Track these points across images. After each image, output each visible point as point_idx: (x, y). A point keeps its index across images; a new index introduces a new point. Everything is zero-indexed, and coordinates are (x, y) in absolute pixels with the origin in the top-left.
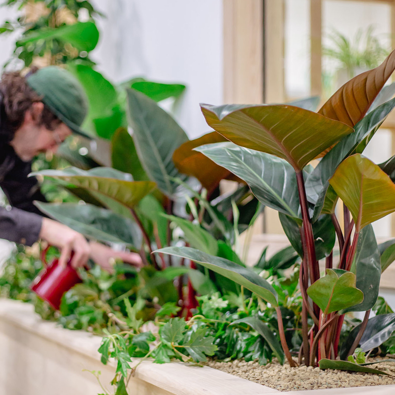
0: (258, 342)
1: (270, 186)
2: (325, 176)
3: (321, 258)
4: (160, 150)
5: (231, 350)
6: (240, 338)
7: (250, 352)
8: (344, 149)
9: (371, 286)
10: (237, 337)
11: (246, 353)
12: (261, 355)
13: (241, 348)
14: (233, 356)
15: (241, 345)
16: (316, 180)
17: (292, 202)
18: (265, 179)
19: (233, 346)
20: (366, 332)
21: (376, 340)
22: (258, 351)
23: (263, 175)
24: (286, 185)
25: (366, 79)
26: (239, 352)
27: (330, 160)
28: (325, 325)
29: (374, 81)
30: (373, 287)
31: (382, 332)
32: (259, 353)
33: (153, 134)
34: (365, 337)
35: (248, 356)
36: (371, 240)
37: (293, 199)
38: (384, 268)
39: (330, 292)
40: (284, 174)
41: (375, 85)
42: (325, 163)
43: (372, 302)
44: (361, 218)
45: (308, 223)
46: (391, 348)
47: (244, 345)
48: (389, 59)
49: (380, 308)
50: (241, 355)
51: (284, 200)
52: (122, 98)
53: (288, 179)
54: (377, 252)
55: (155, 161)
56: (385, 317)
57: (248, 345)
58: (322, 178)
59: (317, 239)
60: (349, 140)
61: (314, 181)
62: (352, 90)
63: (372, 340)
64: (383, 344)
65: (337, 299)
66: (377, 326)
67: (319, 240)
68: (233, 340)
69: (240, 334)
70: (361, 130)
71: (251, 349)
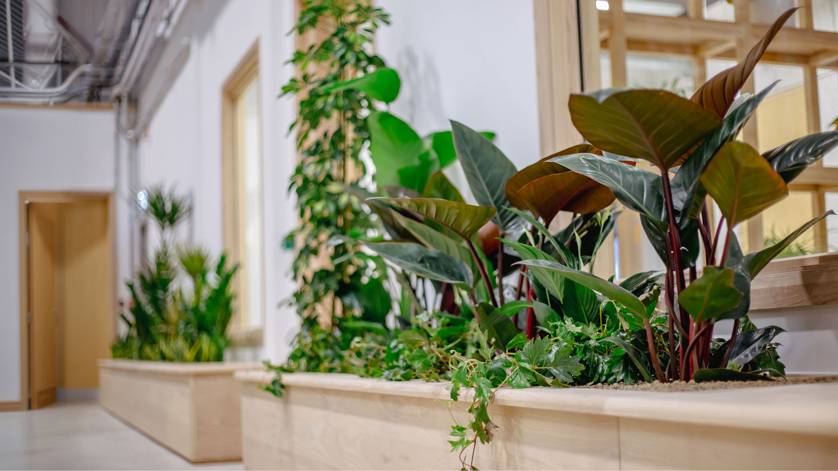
0: (622, 363)
1: (630, 193)
2: (687, 181)
3: (685, 268)
4: (488, 185)
5: (593, 373)
6: (601, 361)
7: (613, 374)
8: (707, 151)
9: (742, 293)
10: (598, 360)
11: (608, 376)
12: (626, 376)
13: (603, 370)
14: (596, 379)
15: (603, 368)
16: (677, 186)
17: (654, 210)
18: (624, 187)
19: (595, 369)
20: (735, 349)
21: (746, 356)
22: (623, 371)
23: (621, 184)
24: (647, 192)
25: (725, 79)
26: (601, 375)
27: (692, 164)
28: (697, 335)
29: (733, 81)
30: (744, 294)
31: (752, 347)
32: (624, 374)
33: (480, 168)
34: (733, 354)
35: (611, 379)
36: (737, 249)
37: (656, 206)
38: (752, 278)
39: (706, 294)
40: (643, 182)
41: (734, 86)
42: (686, 168)
43: (745, 310)
44: (735, 214)
45: (675, 228)
46: (762, 364)
47: (606, 367)
48: (749, 57)
49: (745, 326)
50: (604, 378)
51: (646, 207)
52: (428, 145)
53: (648, 187)
54: (743, 261)
55: (484, 194)
56: (753, 333)
57: (610, 368)
58: (684, 183)
59: (681, 249)
60: (712, 141)
61: (675, 187)
62: (712, 89)
63: (742, 356)
64: (753, 361)
65: (713, 303)
66: (745, 343)
67: (683, 250)
68: (594, 362)
69: (600, 357)
70: (725, 129)
71: (614, 370)
